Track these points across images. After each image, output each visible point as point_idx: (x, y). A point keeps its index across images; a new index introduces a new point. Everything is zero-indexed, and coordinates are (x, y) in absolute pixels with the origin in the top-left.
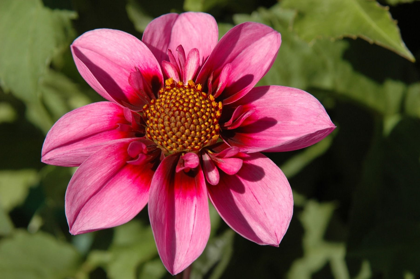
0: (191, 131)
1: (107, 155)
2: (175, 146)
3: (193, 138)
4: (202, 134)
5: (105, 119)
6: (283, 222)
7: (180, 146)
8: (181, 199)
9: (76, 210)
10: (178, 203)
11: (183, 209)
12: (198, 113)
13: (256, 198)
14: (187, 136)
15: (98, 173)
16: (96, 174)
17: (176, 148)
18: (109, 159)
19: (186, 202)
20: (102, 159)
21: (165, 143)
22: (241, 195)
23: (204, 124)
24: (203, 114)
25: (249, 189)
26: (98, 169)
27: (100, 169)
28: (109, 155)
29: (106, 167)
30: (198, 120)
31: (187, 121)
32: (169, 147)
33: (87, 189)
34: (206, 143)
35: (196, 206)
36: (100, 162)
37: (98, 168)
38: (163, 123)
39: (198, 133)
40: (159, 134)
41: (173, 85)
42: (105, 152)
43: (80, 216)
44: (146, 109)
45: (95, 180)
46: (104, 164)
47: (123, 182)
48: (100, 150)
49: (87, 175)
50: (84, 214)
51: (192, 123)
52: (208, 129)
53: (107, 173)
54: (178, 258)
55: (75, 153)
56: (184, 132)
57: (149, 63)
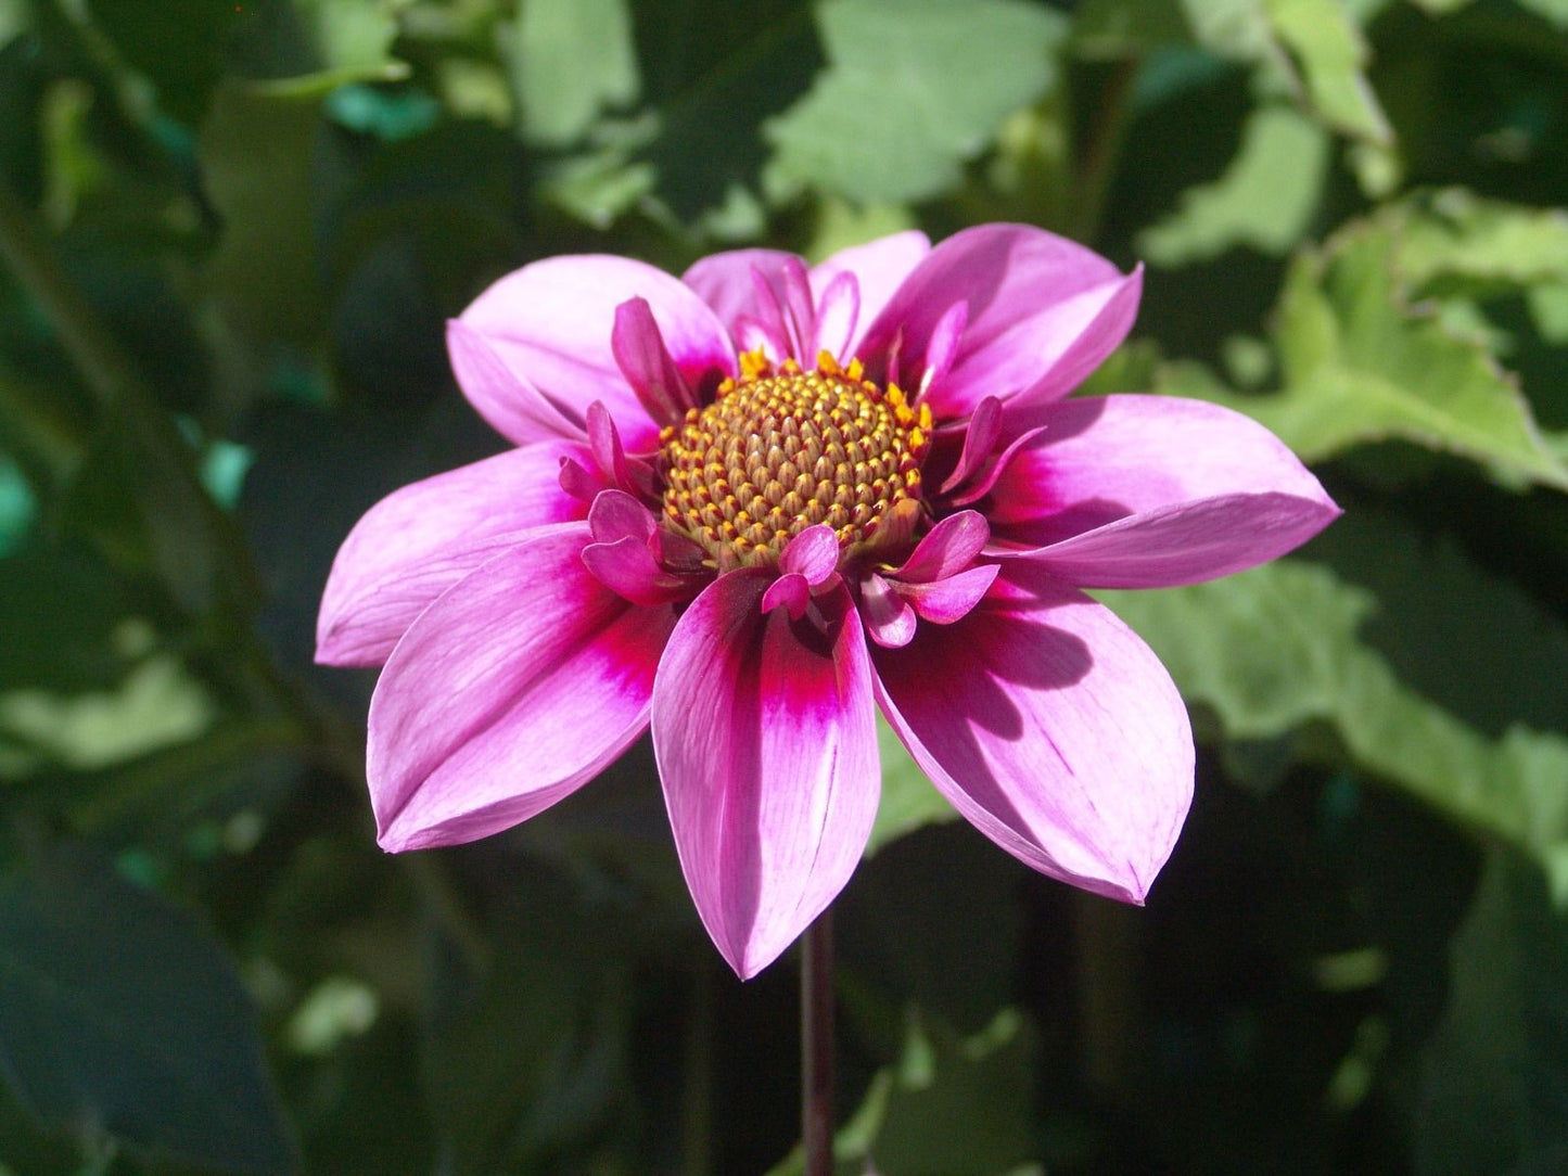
0: (817, 481)
1: (525, 578)
2: (763, 534)
3: (825, 504)
4: (857, 496)
5: (536, 501)
6: (1157, 824)
7: (780, 533)
8: (783, 729)
9: (408, 771)
10: (771, 742)
11: (790, 766)
12: (846, 428)
13: (1059, 754)
14: (805, 499)
15: (493, 647)
16: (488, 651)
17: (766, 542)
18: (534, 595)
19: (802, 741)
20: (507, 591)
21: (727, 526)
22: (1003, 743)
23: (867, 464)
24: (862, 432)
25: (1032, 720)
26: (491, 631)
27: (502, 633)
28: (534, 578)
29: (523, 626)
30: (846, 450)
31: (802, 446)
32: (740, 541)
33: (450, 704)
34: (874, 526)
35: (835, 753)
36: (500, 604)
37: (492, 627)
38: (721, 460)
39: (841, 489)
40: (708, 499)
41: (765, 373)
42: (516, 568)
43: (421, 796)
44: (670, 439)
45: (483, 673)
46: (516, 613)
47: (585, 693)
48: (501, 560)
49: (454, 652)
50: (438, 791)
51: (823, 452)
52: (878, 483)
53: (526, 648)
54: (767, 924)
55: (417, 581)
56: (795, 481)
57: (692, 333)
